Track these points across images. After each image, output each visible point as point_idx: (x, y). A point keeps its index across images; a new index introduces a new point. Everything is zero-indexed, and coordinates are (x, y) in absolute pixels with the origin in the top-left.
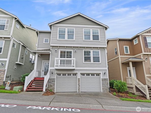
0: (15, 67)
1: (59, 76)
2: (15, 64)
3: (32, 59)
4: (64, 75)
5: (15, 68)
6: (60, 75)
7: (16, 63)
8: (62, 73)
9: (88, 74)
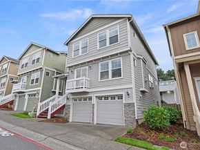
6: (77, 101)
9: (106, 98)
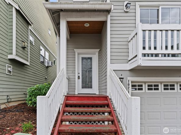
0: (9, 69)
1: (137, 91)
2: (8, 62)
3: (44, 58)
4: (153, 87)
5: (10, 72)
6: (139, 89)
7: (10, 57)
8: (145, 83)
